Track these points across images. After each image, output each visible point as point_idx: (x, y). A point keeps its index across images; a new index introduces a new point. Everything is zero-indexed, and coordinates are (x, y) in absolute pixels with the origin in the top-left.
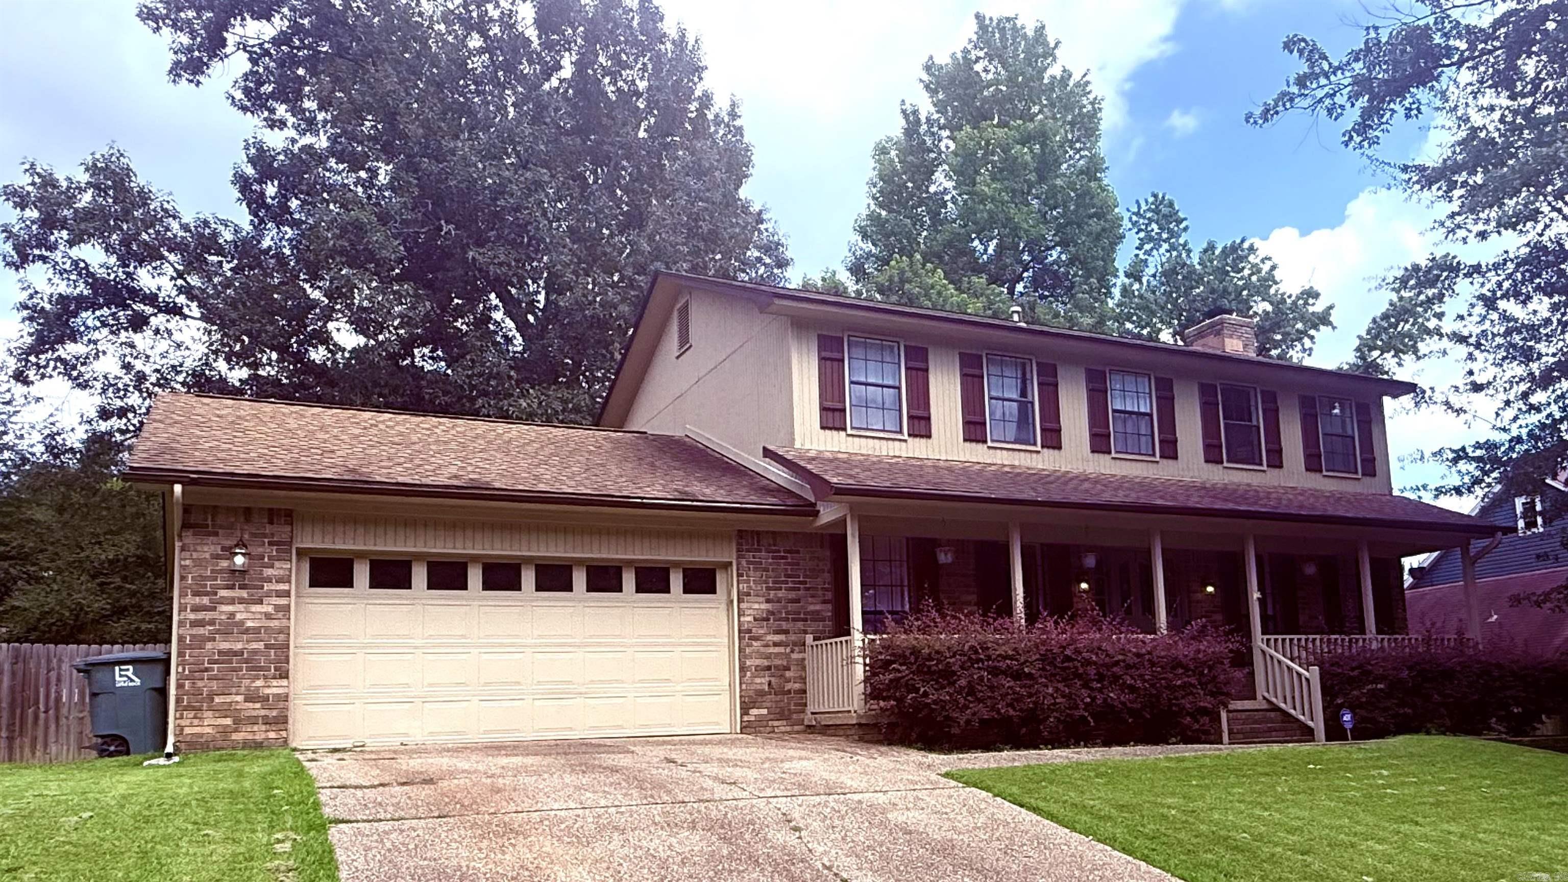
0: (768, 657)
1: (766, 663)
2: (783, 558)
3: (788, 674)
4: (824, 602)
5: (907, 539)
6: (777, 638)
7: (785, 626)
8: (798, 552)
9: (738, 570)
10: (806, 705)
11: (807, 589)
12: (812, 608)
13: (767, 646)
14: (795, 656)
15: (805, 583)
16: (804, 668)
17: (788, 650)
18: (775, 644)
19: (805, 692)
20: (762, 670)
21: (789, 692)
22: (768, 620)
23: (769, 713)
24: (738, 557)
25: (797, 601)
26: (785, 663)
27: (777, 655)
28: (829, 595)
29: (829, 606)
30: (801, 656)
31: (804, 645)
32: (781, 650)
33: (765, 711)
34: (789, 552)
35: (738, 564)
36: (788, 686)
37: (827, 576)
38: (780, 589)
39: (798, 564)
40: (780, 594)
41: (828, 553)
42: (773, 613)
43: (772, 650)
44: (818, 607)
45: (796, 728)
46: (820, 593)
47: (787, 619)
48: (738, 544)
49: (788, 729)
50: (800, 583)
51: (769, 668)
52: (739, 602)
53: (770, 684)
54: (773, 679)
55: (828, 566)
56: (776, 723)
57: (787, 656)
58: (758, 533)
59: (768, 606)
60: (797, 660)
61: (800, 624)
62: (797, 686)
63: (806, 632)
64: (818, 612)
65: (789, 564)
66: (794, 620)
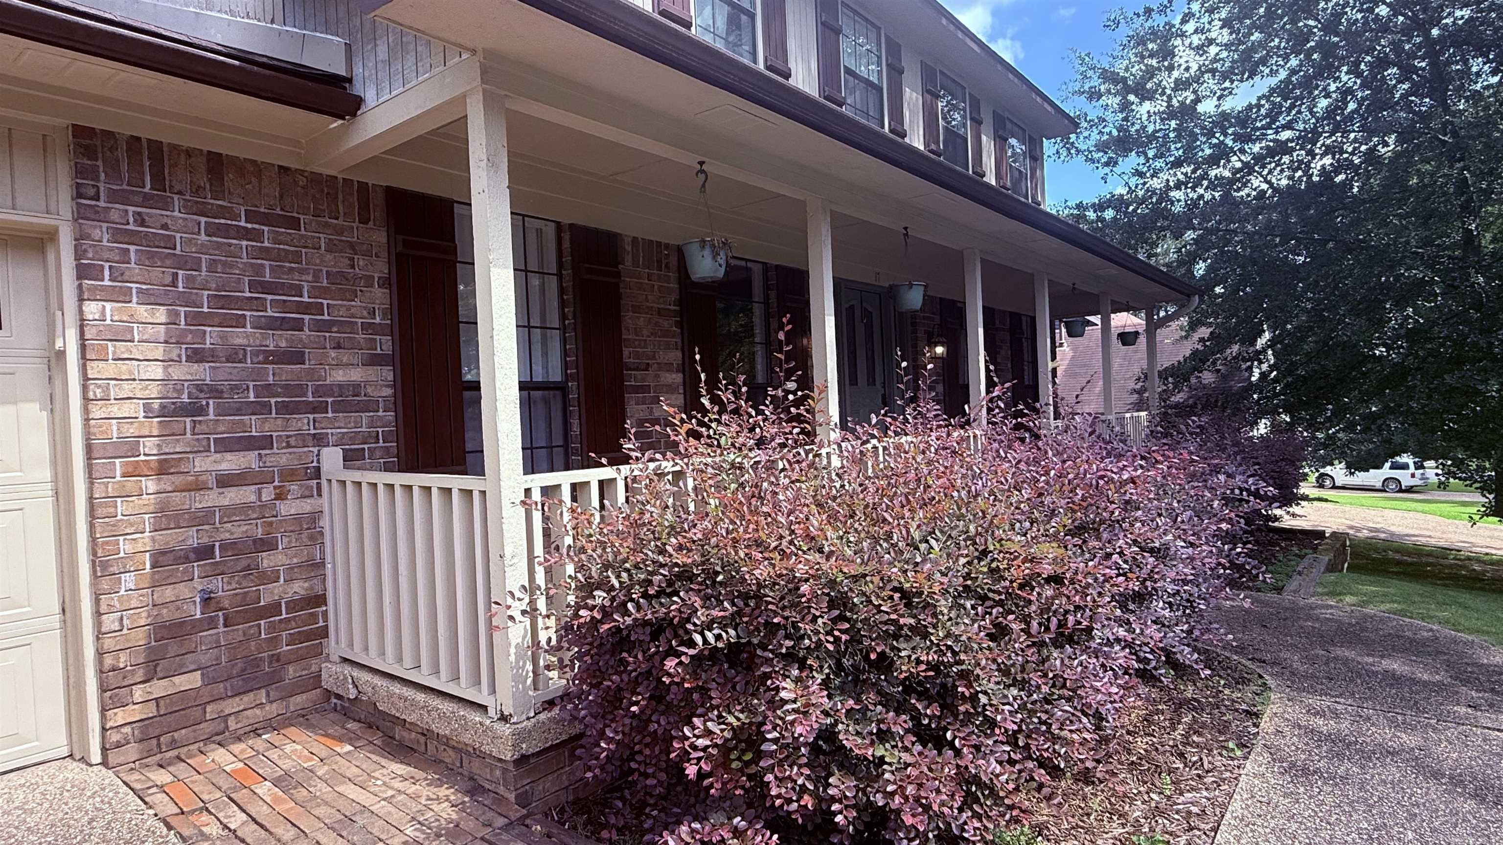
0: (204, 518)
1: (193, 538)
2: (246, 234)
3: (267, 561)
4: (373, 361)
5: (559, 226)
6: (231, 463)
7: (255, 425)
8: (295, 224)
9: (79, 253)
10: (324, 633)
11: (321, 327)
12: (339, 376)
13: (199, 487)
14: (288, 508)
15: (316, 309)
16: (317, 537)
17: (268, 493)
18: (225, 481)
19: (320, 600)
20: (178, 561)
21: (274, 608)
22: (201, 411)
23: (208, 681)
24: (80, 215)
25: (297, 357)
26: (259, 533)
27: (230, 512)
28: (385, 344)
29: (387, 373)
30: (306, 506)
31: (317, 473)
32: (246, 495)
33: (192, 681)
34: (265, 219)
35: (80, 238)
36: (269, 594)
37: (379, 296)
38: (240, 322)
39: (296, 257)
40: (240, 336)
41: (380, 237)
42: (215, 392)
43: (214, 499)
44: (356, 375)
45: (299, 701)
46: (360, 337)
47: (261, 409)
48: (79, 172)
49: (273, 709)
50: (305, 308)
51: (204, 552)
52: (84, 358)
53: (207, 600)
54: (218, 584)
55: (380, 268)
56: (231, 706)
57: (263, 509)
58: (156, 149)
59: (202, 372)
60: (298, 519)
61: (303, 423)
62: (299, 588)
63: (320, 441)
64: (356, 389)
65: (265, 254)
66: (285, 409)
